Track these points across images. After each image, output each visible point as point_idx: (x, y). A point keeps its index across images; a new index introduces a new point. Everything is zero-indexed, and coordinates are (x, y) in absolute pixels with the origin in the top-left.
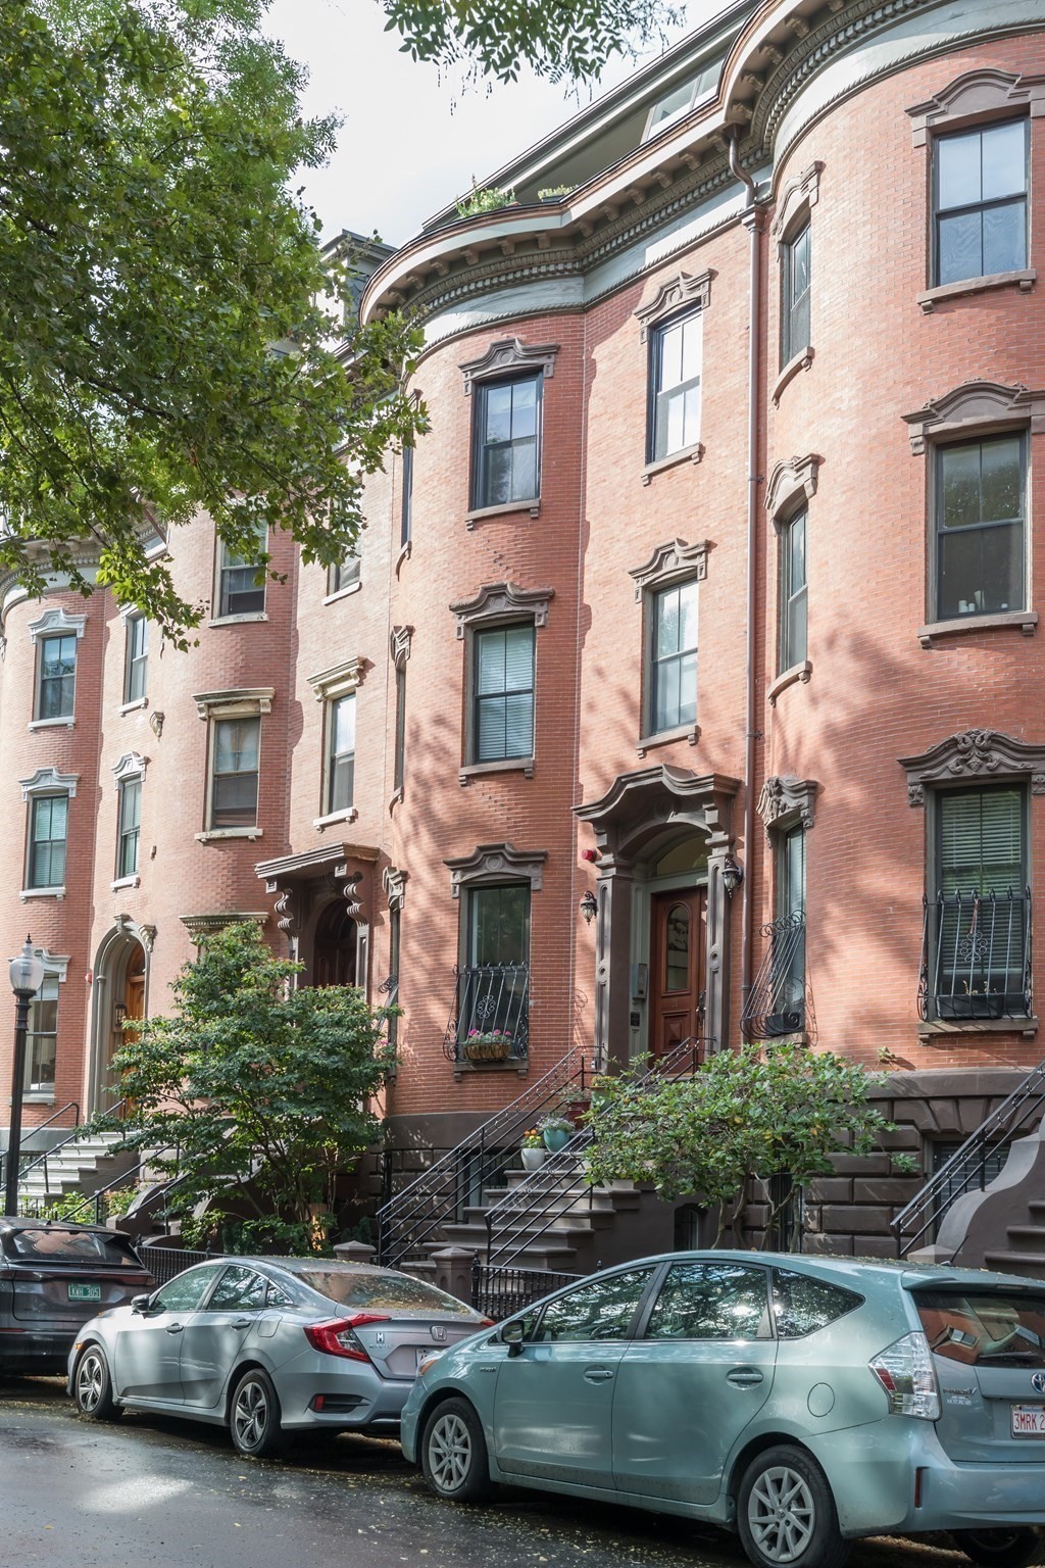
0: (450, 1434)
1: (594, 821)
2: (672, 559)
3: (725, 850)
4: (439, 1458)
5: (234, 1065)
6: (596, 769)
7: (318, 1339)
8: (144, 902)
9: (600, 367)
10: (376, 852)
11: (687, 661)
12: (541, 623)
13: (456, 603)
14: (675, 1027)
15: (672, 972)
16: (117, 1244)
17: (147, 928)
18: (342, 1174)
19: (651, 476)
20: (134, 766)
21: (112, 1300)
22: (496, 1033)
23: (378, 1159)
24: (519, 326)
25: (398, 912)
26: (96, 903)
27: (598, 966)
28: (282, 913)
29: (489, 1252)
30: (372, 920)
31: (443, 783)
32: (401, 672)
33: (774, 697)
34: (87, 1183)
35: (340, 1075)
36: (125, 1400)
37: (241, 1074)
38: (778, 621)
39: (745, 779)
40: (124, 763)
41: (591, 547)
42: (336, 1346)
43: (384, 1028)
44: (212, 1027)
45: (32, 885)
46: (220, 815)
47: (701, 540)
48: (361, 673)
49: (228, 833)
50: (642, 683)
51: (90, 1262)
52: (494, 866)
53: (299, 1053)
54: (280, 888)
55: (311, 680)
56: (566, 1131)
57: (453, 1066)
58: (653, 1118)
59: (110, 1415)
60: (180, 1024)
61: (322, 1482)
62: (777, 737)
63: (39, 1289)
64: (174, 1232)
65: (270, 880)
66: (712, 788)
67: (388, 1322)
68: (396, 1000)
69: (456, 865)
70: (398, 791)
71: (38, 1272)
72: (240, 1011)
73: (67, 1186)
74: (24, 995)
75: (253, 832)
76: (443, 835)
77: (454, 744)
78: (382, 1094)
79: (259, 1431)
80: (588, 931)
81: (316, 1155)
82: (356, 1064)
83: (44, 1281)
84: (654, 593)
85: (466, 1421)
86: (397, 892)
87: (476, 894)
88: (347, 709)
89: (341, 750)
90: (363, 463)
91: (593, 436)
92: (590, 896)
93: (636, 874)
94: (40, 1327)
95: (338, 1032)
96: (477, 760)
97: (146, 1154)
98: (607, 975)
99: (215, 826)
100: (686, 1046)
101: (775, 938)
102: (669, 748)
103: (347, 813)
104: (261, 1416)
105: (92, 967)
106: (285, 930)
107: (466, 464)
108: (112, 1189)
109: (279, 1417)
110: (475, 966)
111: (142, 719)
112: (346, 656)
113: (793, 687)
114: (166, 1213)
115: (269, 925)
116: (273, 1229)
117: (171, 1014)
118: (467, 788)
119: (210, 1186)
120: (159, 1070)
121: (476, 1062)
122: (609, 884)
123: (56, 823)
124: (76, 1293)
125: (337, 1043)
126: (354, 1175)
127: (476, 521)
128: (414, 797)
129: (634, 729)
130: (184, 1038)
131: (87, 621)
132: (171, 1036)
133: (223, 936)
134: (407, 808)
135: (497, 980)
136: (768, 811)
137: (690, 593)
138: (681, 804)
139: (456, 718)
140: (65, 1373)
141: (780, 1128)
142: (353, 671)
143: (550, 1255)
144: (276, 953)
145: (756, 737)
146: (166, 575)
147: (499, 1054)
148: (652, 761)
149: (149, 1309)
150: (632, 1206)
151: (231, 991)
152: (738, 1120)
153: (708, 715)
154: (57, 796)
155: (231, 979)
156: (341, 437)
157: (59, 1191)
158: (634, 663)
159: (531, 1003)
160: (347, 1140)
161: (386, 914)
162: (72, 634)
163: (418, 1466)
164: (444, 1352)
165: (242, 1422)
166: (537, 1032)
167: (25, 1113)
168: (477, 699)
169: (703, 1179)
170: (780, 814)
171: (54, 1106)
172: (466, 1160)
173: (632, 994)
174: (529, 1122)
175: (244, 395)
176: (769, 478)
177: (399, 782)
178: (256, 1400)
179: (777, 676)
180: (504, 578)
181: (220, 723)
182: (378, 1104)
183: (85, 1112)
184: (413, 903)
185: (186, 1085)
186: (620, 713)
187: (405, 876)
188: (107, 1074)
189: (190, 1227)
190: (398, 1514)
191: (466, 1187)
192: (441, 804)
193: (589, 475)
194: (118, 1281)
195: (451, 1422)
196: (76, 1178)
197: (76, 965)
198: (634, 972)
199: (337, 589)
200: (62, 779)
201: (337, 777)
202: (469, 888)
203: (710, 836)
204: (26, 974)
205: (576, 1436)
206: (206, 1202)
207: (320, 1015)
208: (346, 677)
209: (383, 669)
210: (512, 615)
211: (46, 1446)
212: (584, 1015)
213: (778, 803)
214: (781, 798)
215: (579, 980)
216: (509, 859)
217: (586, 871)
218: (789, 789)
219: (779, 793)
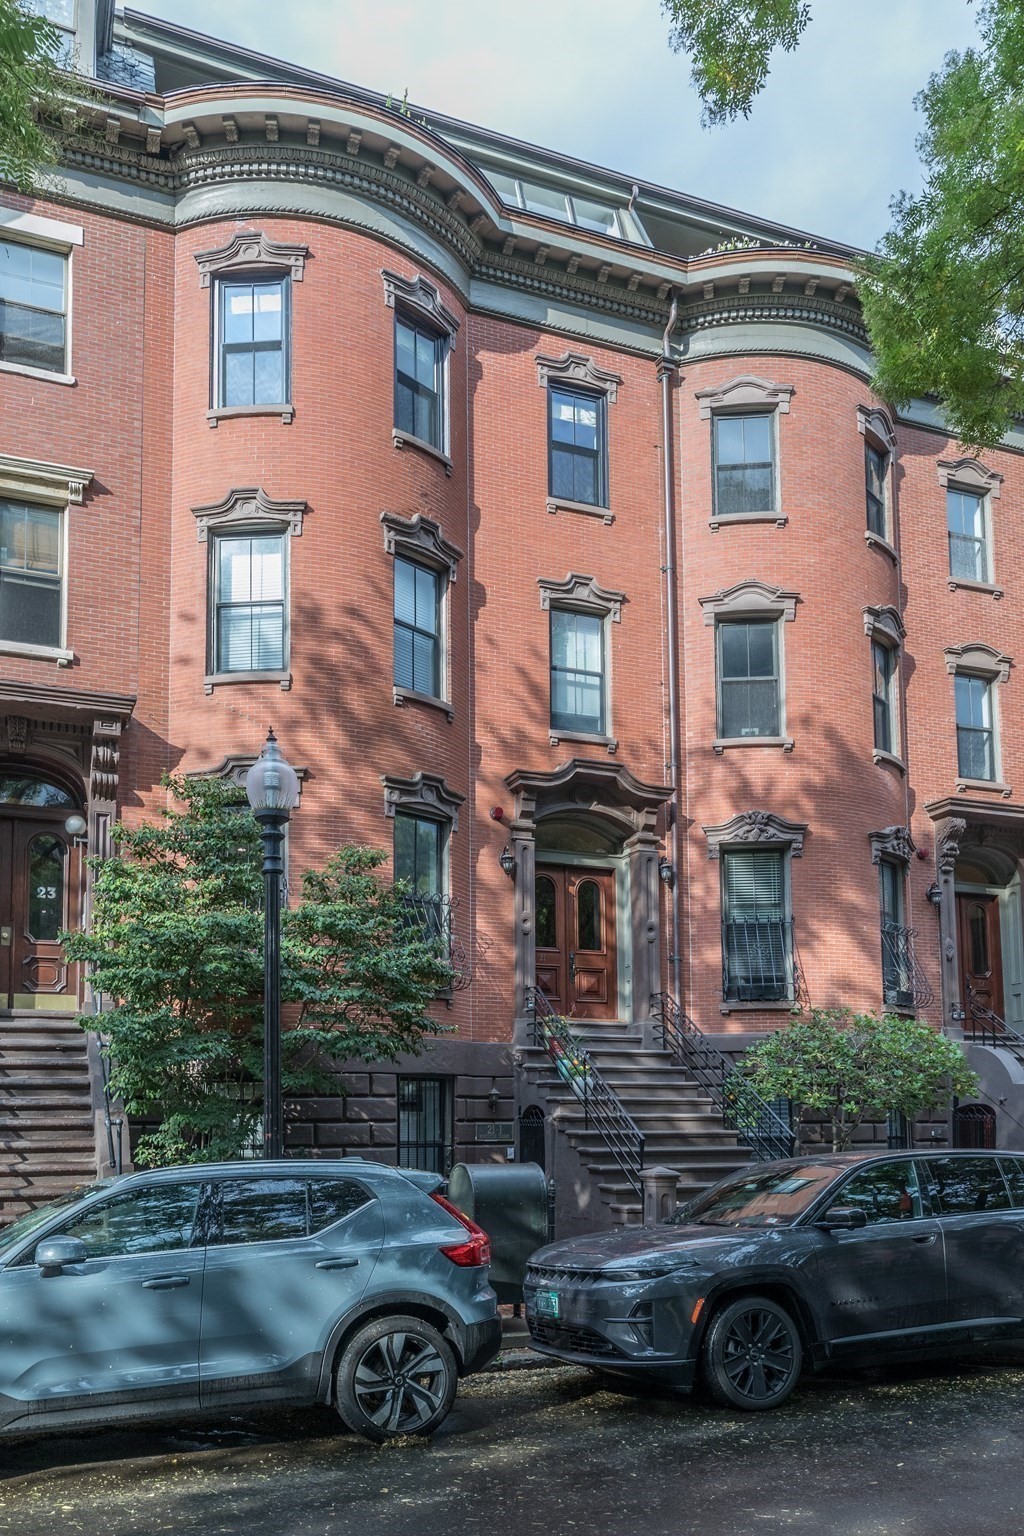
2: (585, 590)
9: (487, 373)
13: (388, 514)
19: (558, 508)
27: (520, 914)
38: (716, 690)
48: (86, 491)
52: (429, 798)
69: (395, 784)
91: (477, 427)
92: (507, 851)
102: (587, 747)
118: (402, 710)
122: (530, 845)
127: (405, 442)
212: (490, 956)
213: (762, 831)
214: (768, 828)
215: (482, 924)
216: (444, 794)
217: (488, 826)
218: (781, 825)
219: (766, 824)
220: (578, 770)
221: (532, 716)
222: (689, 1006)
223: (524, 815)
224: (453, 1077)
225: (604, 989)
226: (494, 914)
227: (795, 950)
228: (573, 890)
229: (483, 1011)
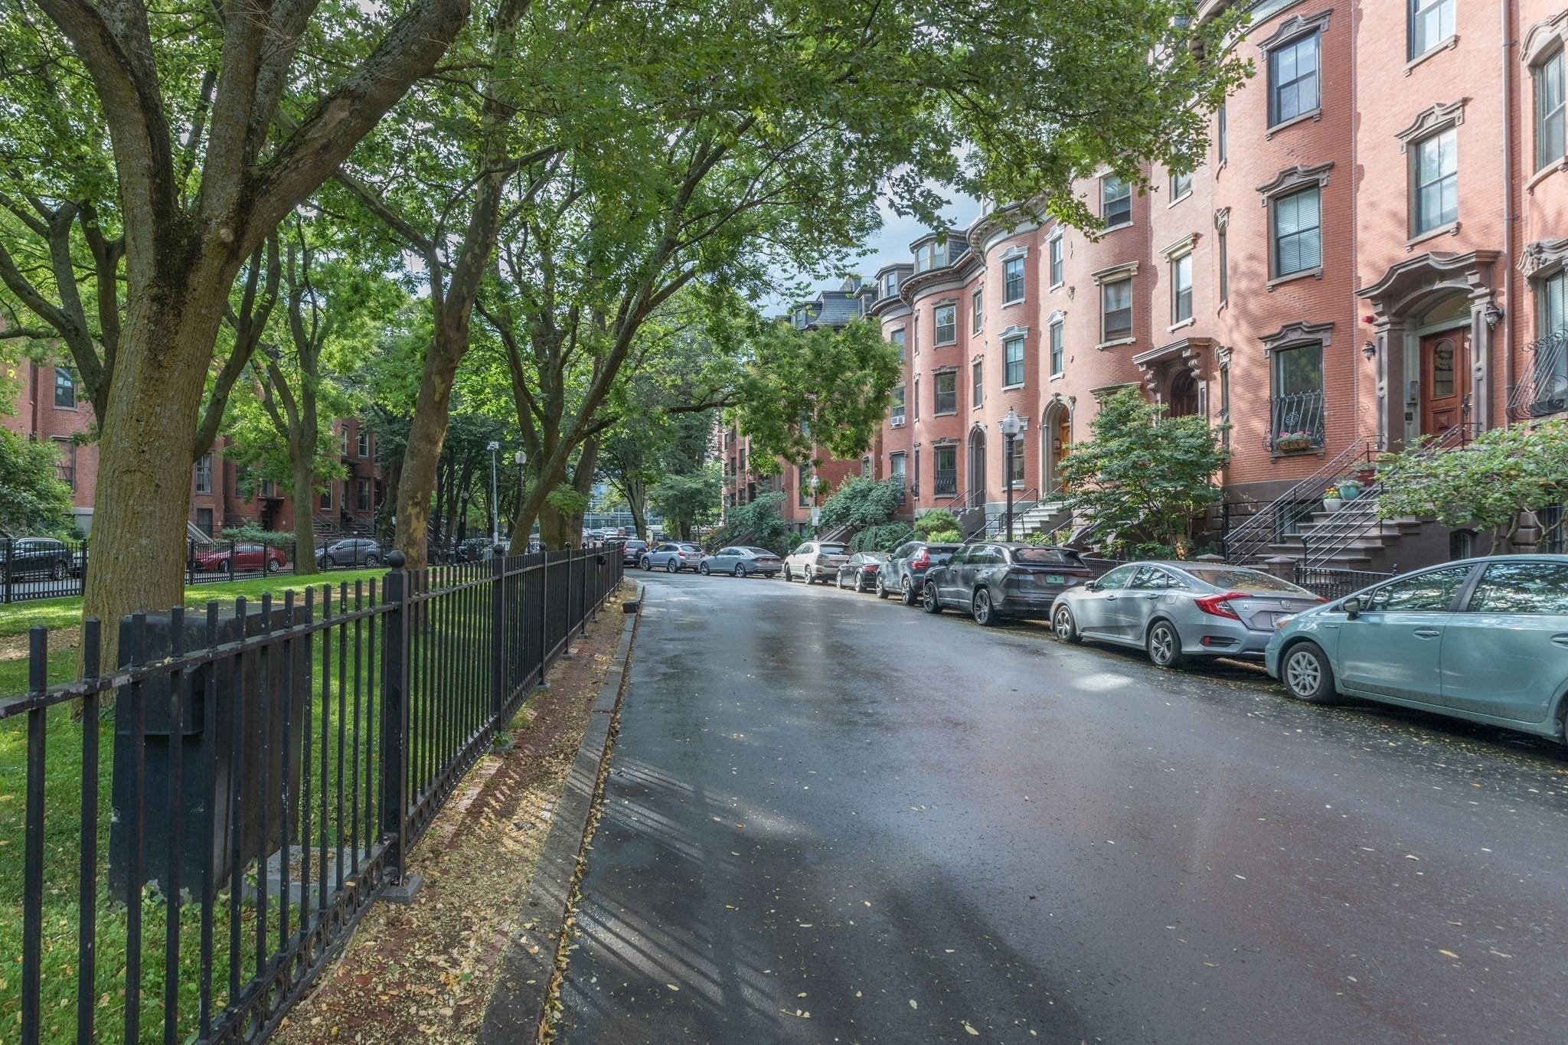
0: (1303, 663)
1: (1372, 298)
2: (1433, 117)
3: (1488, 299)
4: (1296, 677)
5: (1128, 462)
6: (1372, 265)
7: (1204, 606)
8: (1068, 385)
9: (1365, 12)
10: (1209, 340)
11: (1445, 182)
12: (1325, 183)
13: (1261, 186)
14: (1443, 419)
15: (1439, 385)
16: (1072, 555)
17: (1071, 398)
18: (1195, 519)
19: (1411, 69)
20: (1059, 317)
21: (1070, 584)
22: (1301, 433)
23: (1218, 510)
24: (1301, 7)
25: (1227, 371)
26: (1041, 389)
27: (1378, 385)
28: (1150, 381)
29: (1306, 560)
30: (1207, 377)
31: (1256, 293)
32: (1222, 235)
33: (1532, 189)
34: (1045, 527)
35: (1196, 465)
36: (1084, 634)
37: (1133, 467)
38: (1535, 136)
39: (1505, 250)
40: (1052, 317)
41: (1362, 127)
42: (1216, 610)
43: (1220, 437)
44: (1113, 445)
45: (1007, 384)
46: (1109, 334)
47: (1460, 98)
48: (1194, 241)
49: (1115, 343)
50: (1408, 204)
51: (1057, 564)
52: (1294, 336)
53: (1167, 454)
54: (1148, 368)
55: (1162, 252)
56: (1357, 487)
57: (1270, 455)
58: (1436, 476)
59: (1075, 640)
60: (1094, 443)
61: (1213, 684)
62: (1536, 215)
63: (1031, 578)
64: (1096, 551)
65: (1141, 364)
66: (1474, 260)
67: (1251, 597)
68: (1227, 420)
69: (1265, 339)
70: (1224, 303)
71: (1030, 569)
72: (1129, 434)
73: (1034, 529)
74: (1011, 436)
75: (1129, 340)
76: (1255, 322)
77: (1263, 269)
78: (1220, 474)
79: (1168, 654)
80: (1369, 366)
81: (1179, 509)
82: (1205, 457)
83: (1033, 574)
84: (1416, 145)
85: (1316, 656)
86: (1226, 360)
87: (1281, 354)
88: (1186, 265)
89: (1183, 286)
90: (1208, 107)
92: (1369, 344)
93: (1406, 326)
94: (1033, 596)
95: (1192, 440)
96: (1279, 274)
97: (1076, 512)
98: (1385, 392)
99: (1107, 340)
100: (1456, 429)
101: (1536, 352)
102: (1433, 241)
103: (1189, 321)
104: (1168, 646)
105: (1041, 420)
106: (1151, 390)
107: (1265, 102)
108: (1060, 529)
109: (1180, 646)
110: (1282, 395)
111: (1062, 293)
112: (1184, 234)
113: (1552, 177)
114: (1092, 540)
115: (1142, 387)
116: (1154, 549)
117: (1089, 440)
118: (1273, 293)
119: (1116, 526)
120: (1084, 469)
121: (1286, 451)
122: (1385, 335)
123: (1018, 353)
124: (1051, 580)
125: (1192, 447)
126: (1202, 518)
127: (1272, 134)
128: (1235, 305)
129: (1403, 235)
130: (1097, 451)
131: (1029, 249)
132: (1090, 450)
133: (1117, 396)
134: (1231, 311)
135: (1299, 403)
136: (1528, 265)
137: (1451, 136)
138: (1444, 275)
139: (1263, 253)
140: (1048, 619)
141: (1553, 476)
142: (1189, 241)
143: (1351, 562)
144: (1148, 402)
145: (1514, 219)
146: (1084, 205)
147: (1303, 445)
148: (1418, 252)
149: (1095, 588)
150: (1414, 531)
151: (1125, 424)
152: (1513, 473)
153: (1468, 214)
154: (1016, 339)
155: (1124, 417)
156: (1193, 96)
157: (1030, 532)
158: (1401, 193)
159: (1325, 413)
160: (1198, 500)
161: (1218, 374)
162: (1021, 257)
163: (1280, 680)
164: (1296, 616)
165: (1156, 649)
166: (1330, 430)
167: (1014, 495)
168: (1278, 240)
169: (1480, 512)
170: (1541, 266)
171: (1025, 490)
172: (1281, 509)
173: (1407, 400)
174: (1329, 483)
175: (1132, 89)
176: (1522, 40)
177: (1224, 296)
178: (1164, 637)
179: (1534, 173)
180: (1296, 162)
181: (1107, 285)
182: (1217, 478)
183: (1041, 492)
184: (1237, 365)
185: (1099, 476)
186: (1390, 226)
187: (1230, 350)
188: (1053, 471)
189: (1105, 548)
190: (1272, 707)
191: (1282, 525)
192: (1253, 305)
193: (1359, 83)
194: (1074, 574)
195: (1304, 657)
196: (1038, 525)
197: (1032, 421)
198: (1407, 387)
199: (1176, 198)
200: (1020, 330)
201: (1182, 303)
202: (1277, 351)
203: (1472, 292)
204: (1011, 426)
205: (1393, 670)
206: (1114, 535)
207: (1180, 432)
208: (1186, 245)
209: (1210, 236)
210: (1302, 184)
211: (1044, 654)
215: (1363, 397)
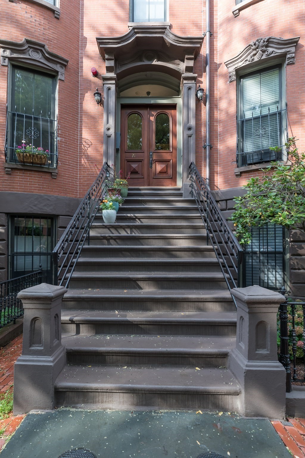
14: (135, 166)
57: (3, 164)
98: (112, 132)
118: (14, 4)
121: (24, 164)
122: (112, 86)
138: (160, 57)
145: (210, 31)
147: (44, 161)
159: (58, 138)
166: (62, 155)
202: (13, 65)
203: (183, 74)
212: (90, 151)
213: (264, 52)
214: (268, 49)
215: (86, 135)
216: (47, 55)
217: (90, 81)
218: (278, 44)
219: (267, 46)
220: (138, 35)
221: (118, 18)
222: (217, 174)
223: (109, 69)
224: (57, 216)
225: (170, 171)
226: (94, 128)
227: (289, 127)
228: (152, 119)
229: (85, 181)
